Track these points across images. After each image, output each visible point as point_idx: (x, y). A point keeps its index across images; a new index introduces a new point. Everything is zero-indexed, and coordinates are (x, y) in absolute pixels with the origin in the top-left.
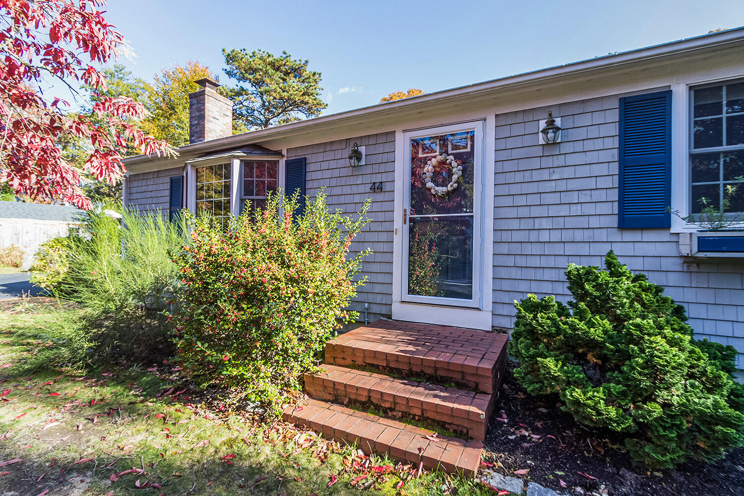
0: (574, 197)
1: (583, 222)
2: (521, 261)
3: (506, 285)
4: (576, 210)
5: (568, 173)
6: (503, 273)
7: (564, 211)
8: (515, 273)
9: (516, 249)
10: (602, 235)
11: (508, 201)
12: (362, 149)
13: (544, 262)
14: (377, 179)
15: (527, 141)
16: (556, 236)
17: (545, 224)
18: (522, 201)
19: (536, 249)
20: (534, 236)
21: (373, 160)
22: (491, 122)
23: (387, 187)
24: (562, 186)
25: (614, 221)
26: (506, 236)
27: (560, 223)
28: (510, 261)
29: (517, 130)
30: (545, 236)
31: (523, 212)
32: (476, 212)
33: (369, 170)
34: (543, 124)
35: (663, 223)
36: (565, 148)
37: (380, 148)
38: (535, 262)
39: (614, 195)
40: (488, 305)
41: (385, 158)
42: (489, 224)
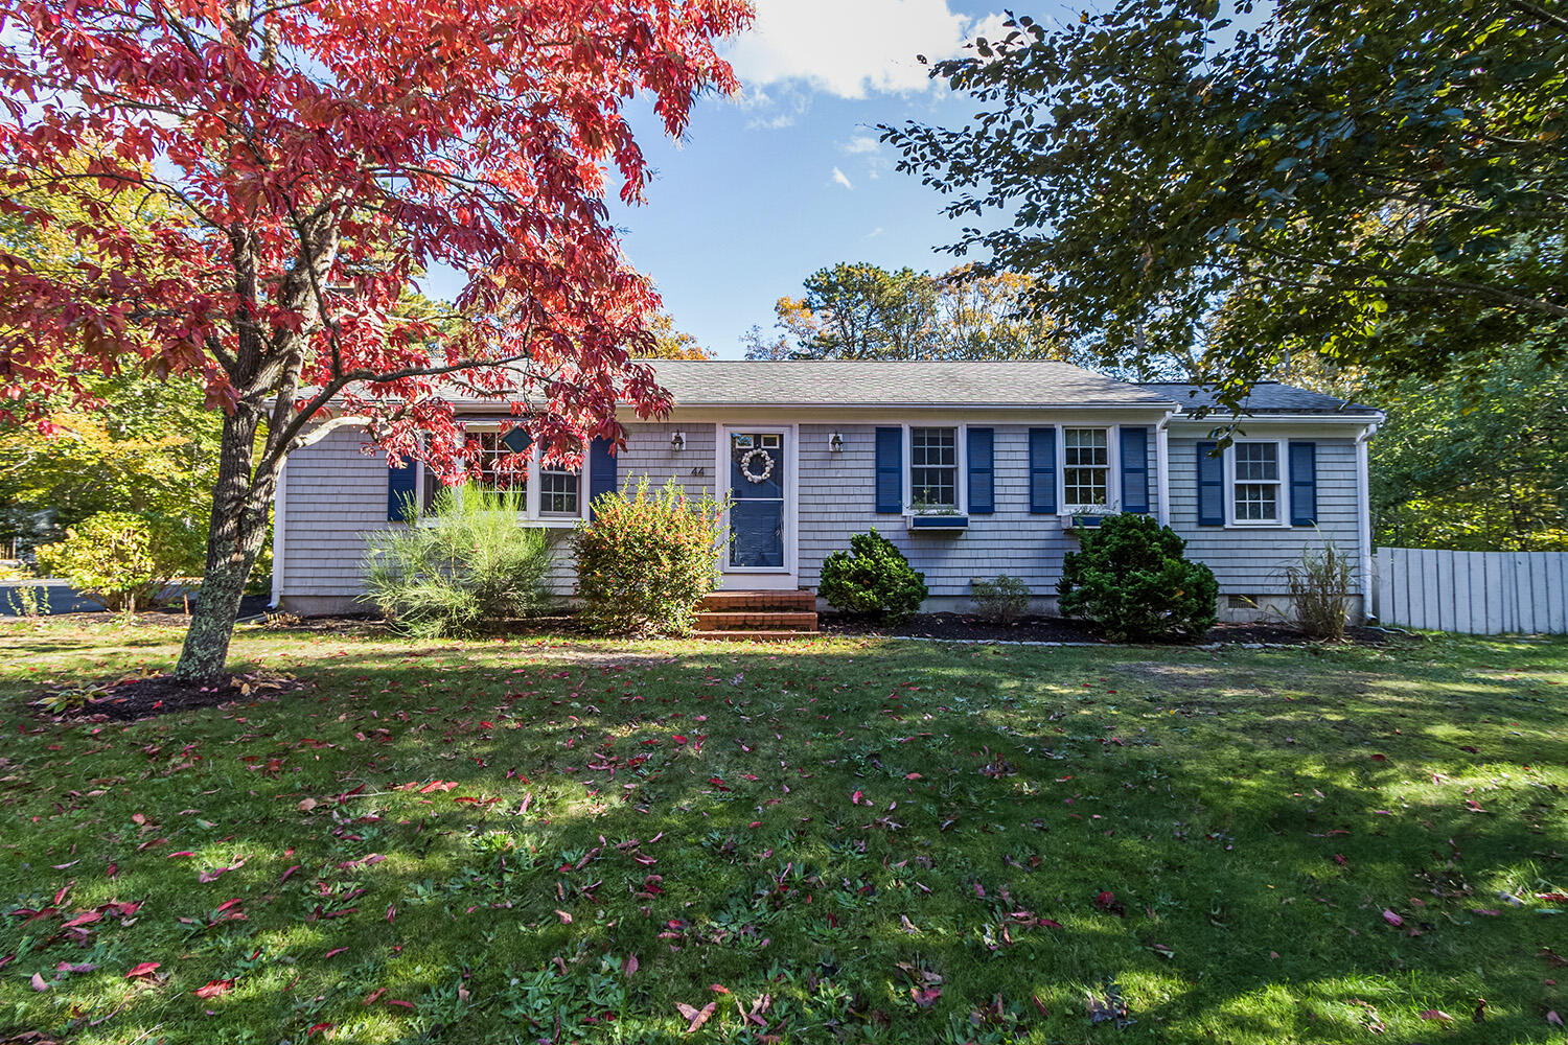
0: (850, 491)
1: (855, 508)
2: (819, 536)
3: (808, 554)
4: (852, 499)
5: (847, 473)
6: (806, 545)
7: (845, 499)
8: (815, 545)
9: (815, 527)
10: (867, 517)
11: (809, 491)
12: (683, 436)
13: (833, 536)
14: (699, 464)
15: (822, 447)
16: (840, 517)
17: (834, 508)
18: (817, 491)
19: (827, 527)
20: (826, 517)
21: (693, 446)
22: (796, 430)
23: (708, 472)
24: (843, 482)
25: (872, 508)
26: (807, 517)
27: (842, 508)
28: (810, 536)
29: (815, 438)
30: (833, 517)
31: (819, 499)
32: (785, 498)
33: (690, 455)
34: (832, 436)
35: (898, 510)
36: (846, 456)
37: (701, 437)
38: (827, 536)
39: (873, 491)
40: (794, 570)
41: (706, 446)
42: (796, 507)
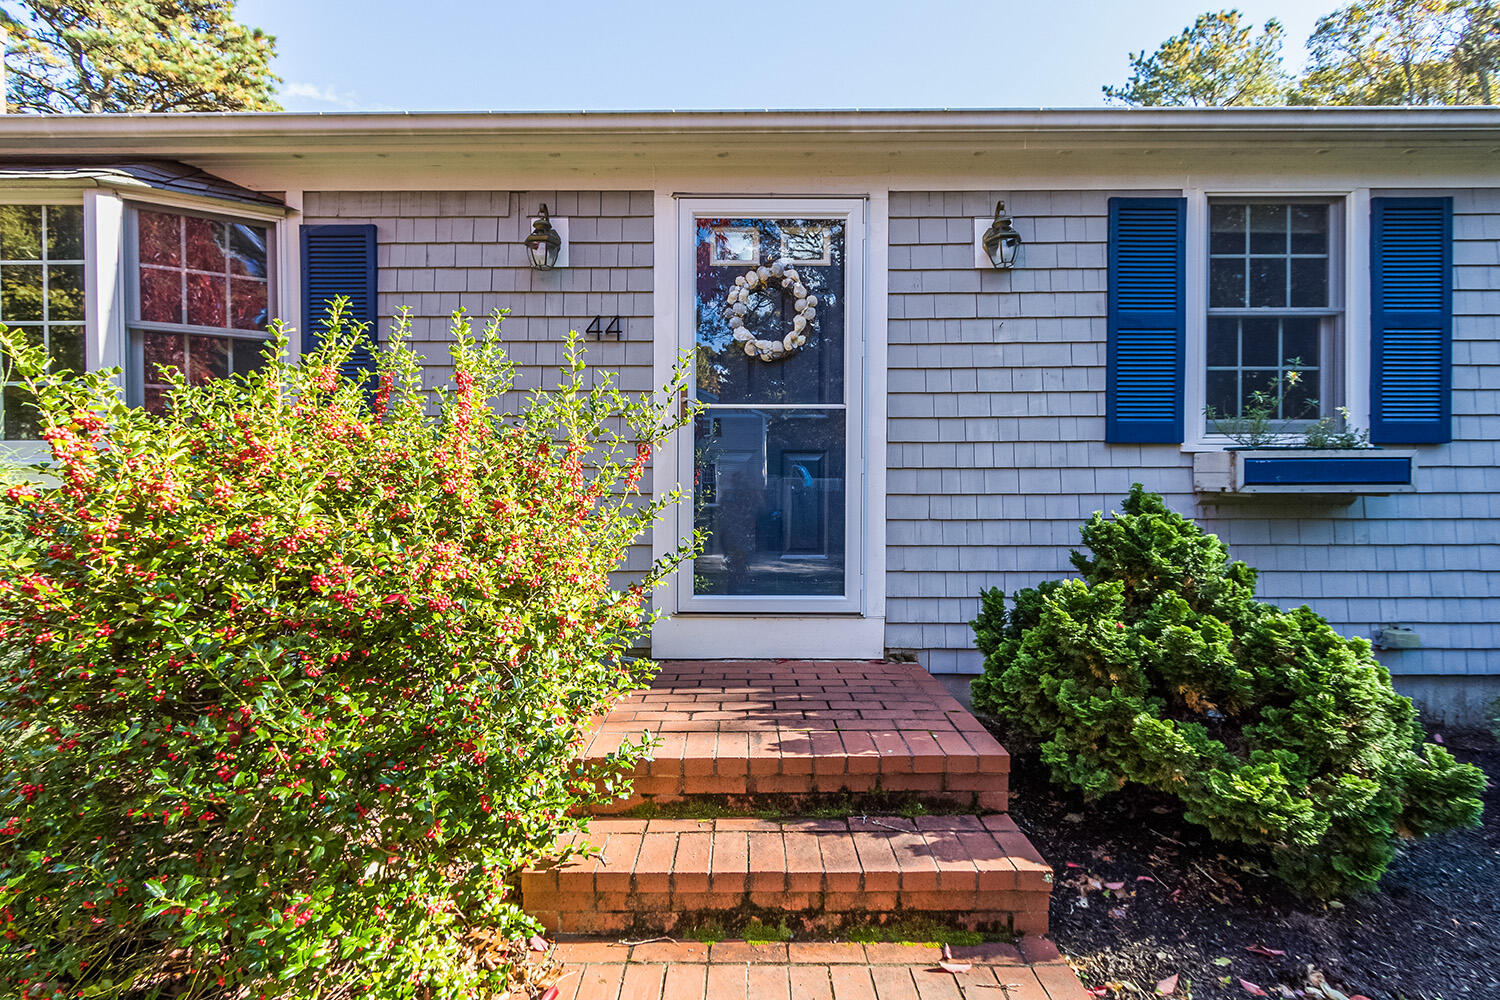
0: (1034, 381)
1: (1050, 430)
2: (942, 508)
3: (913, 560)
4: (1039, 406)
5: (1025, 332)
6: (908, 534)
7: (1018, 406)
8: (930, 534)
9: (931, 482)
10: (1080, 455)
11: (915, 381)
12: (561, 226)
13: (985, 508)
14: (607, 307)
15: (952, 257)
16: (1004, 456)
17: (987, 431)
18: (940, 381)
19: (968, 483)
20: (964, 457)
21: (592, 255)
22: (881, 205)
23: (633, 330)
24: (1014, 356)
25: (1098, 430)
26: (912, 456)
27: (1010, 430)
28: (920, 508)
29: (933, 231)
30: (984, 457)
31: (945, 406)
32: (851, 403)
33: (582, 281)
34: (982, 226)
35: (1171, 435)
36: (1022, 282)
37: (611, 231)
38: (967, 509)
39: (1099, 381)
40: (876, 604)
41: (626, 255)
42: (879, 428)
